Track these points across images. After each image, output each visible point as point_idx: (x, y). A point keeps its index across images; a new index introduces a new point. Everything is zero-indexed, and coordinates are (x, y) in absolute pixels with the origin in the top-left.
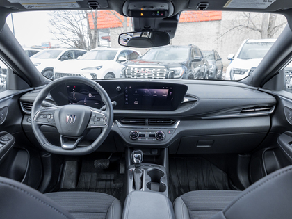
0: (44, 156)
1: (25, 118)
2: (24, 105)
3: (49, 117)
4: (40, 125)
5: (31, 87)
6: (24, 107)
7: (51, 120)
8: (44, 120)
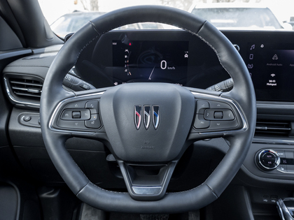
0: (45, 195)
1: (15, 115)
2: (11, 85)
3: (87, 114)
4: (65, 138)
5: (26, 47)
6: (13, 91)
7: (93, 123)
8: (74, 124)
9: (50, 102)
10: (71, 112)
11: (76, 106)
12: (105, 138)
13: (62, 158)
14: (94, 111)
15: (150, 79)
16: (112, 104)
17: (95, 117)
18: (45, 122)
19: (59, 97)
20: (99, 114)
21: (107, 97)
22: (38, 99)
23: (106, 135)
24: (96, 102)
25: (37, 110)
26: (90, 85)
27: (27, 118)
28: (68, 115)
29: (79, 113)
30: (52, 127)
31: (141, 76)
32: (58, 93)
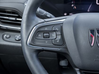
7: (58, 41)
8: (45, 42)
9: (28, 26)
10: (42, 34)
11: (46, 29)
12: (67, 52)
13: (36, 66)
14: (59, 33)
15: (88, 11)
16: (72, 28)
17: (59, 37)
18: (25, 40)
19: (34, 23)
20: (62, 35)
21: (68, 23)
22: (19, 25)
23: (67, 50)
24: (59, 26)
25: (19, 32)
26: (51, 15)
27: (8, 36)
28: (40, 36)
29: (48, 34)
30: (30, 44)
31: (83, 9)
32: (33, 20)
